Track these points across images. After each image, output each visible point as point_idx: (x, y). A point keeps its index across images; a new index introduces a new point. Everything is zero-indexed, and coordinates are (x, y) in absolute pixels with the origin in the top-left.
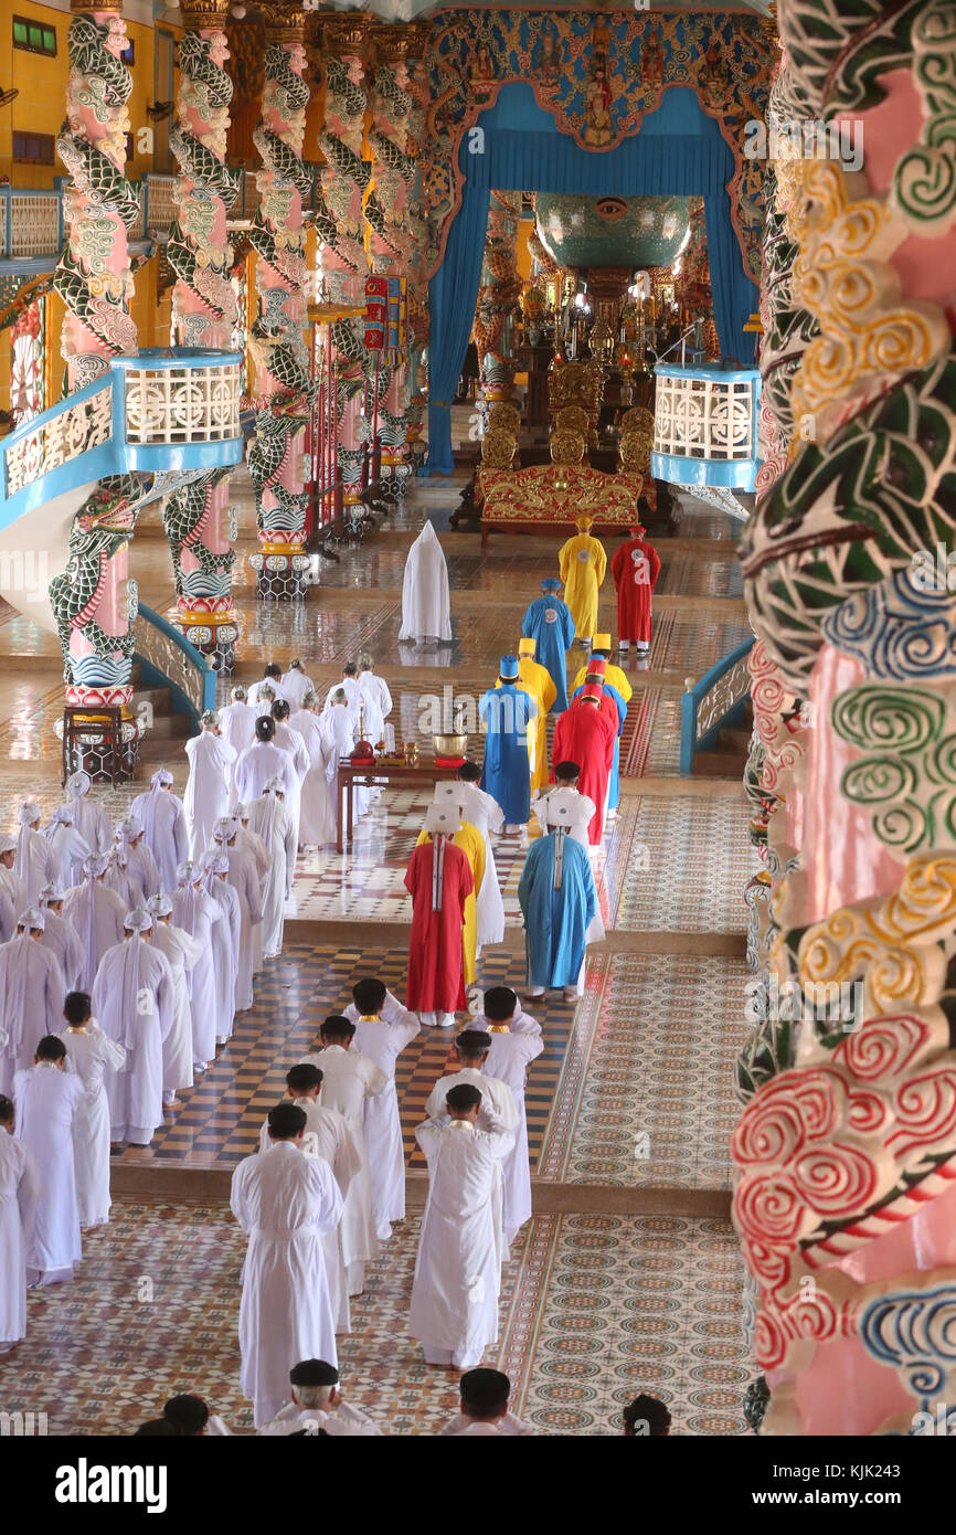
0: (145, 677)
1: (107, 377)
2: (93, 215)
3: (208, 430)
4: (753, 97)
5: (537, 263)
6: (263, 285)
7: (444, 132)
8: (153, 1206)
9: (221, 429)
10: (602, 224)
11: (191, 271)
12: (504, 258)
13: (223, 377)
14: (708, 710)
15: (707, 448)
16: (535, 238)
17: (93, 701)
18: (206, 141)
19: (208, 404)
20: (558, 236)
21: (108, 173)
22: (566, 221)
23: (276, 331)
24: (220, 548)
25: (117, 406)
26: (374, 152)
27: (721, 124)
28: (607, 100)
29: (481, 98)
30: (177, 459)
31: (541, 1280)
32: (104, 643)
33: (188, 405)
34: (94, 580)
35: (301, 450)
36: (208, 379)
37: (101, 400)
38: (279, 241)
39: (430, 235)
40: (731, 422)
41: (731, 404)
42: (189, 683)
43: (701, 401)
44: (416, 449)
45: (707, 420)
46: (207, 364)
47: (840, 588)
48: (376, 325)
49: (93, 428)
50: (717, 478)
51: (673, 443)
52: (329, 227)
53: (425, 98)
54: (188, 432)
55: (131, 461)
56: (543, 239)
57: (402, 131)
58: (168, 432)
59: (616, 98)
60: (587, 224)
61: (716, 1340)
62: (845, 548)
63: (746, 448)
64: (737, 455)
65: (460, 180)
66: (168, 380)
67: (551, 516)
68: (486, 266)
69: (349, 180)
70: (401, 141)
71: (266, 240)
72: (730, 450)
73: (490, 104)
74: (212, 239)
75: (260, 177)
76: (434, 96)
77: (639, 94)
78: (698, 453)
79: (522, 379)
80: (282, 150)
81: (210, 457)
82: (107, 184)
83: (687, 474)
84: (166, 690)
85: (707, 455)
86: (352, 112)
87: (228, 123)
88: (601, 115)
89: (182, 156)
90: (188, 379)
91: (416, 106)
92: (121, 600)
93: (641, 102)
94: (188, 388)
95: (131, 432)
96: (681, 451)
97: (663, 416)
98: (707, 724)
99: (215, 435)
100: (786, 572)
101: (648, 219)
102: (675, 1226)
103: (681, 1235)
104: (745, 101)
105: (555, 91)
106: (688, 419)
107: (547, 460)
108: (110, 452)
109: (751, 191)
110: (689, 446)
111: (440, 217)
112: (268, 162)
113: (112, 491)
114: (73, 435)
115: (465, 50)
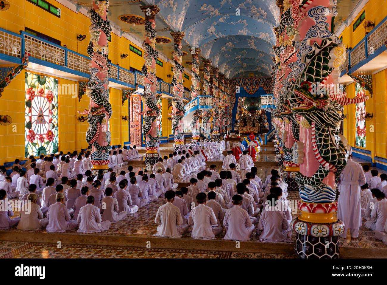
1: (197, 98)
4: (269, 87)
7: (233, 93)
9: (210, 104)
10: (252, 105)
12: (240, 108)
13: (210, 98)
15: (267, 103)
20: (247, 107)
22: (247, 105)
23: (215, 107)
25: (198, 101)
28: (252, 88)
30: (205, 107)
33: (206, 101)
36: (208, 98)
37: (196, 101)
38: (215, 97)
40: (270, 100)
41: (270, 98)
43: (267, 98)
48: (226, 111)
49: (195, 104)
51: (263, 104)
52: (220, 99)
53: (231, 89)
54: (206, 104)
55: (200, 107)
56: (245, 108)
58: (204, 104)
60: (250, 105)
63: (272, 103)
65: (235, 98)
66: (204, 98)
67: (247, 132)
68: (238, 109)
69: (223, 94)
72: (270, 104)
74: (208, 91)
77: (256, 88)
80: (215, 86)
81: (209, 107)
83: (265, 107)
86: (223, 86)
87: (209, 78)
88: (252, 90)
90: (206, 98)
95: (200, 104)
97: (262, 101)
98: (268, 139)
101: (257, 105)
105: (246, 88)
106: (265, 100)
108: (197, 107)
110: (265, 104)
111: (233, 103)
112: (214, 88)
114: (193, 105)
115: (236, 83)
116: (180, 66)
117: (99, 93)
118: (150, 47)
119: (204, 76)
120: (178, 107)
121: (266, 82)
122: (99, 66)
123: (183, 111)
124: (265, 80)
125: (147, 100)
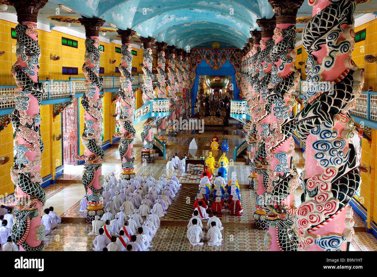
0: (155, 147)
1: (149, 103)
2: (147, 79)
3: (164, 110)
4: (238, 62)
5: (206, 86)
6: (169, 89)
7: (193, 67)
8: (164, 227)
9: (166, 110)
10: (216, 81)
11: (159, 87)
12: (202, 85)
13: (166, 103)
14: (238, 151)
15: (239, 112)
16: (206, 83)
17: (147, 151)
18: (162, 68)
19: (164, 106)
20: (209, 83)
21: (149, 72)
22: (210, 81)
23: (171, 96)
24: (164, 128)
25: (151, 107)
26: (183, 70)
27: (234, 66)
28: (217, 62)
29: (199, 62)
30: (160, 114)
31: (225, 237)
32: (149, 142)
33: (162, 107)
34: (147, 133)
35: (174, 114)
36: (164, 103)
37: (149, 107)
38: (171, 83)
39: (191, 83)
40: (242, 109)
41: (242, 106)
42: (161, 148)
43: (238, 105)
44: (189, 114)
45: (239, 108)
46: (164, 100)
47: (314, 125)
49: (147, 110)
50: (240, 117)
51: (233, 112)
52: (177, 81)
54: (162, 110)
55: (153, 115)
56: (207, 83)
57: (187, 67)
58: (159, 110)
59: (218, 62)
61: (253, 247)
62: (315, 119)
63: (245, 112)
64: (243, 113)
65: (195, 74)
66: (159, 103)
67: (210, 124)
68: (199, 87)
69: (180, 74)
70: (187, 68)
71: (169, 83)
72: (242, 113)
73: (200, 63)
74: (163, 82)
75: (168, 74)
76: (191, 61)
78: (237, 113)
79: (204, 104)
81: (165, 114)
82: (149, 74)
83: (235, 117)
84: (158, 149)
85: (239, 113)
87: (165, 65)
88: (216, 64)
89: (158, 70)
90: (162, 103)
91: (189, 63)
92: (151, 136)
93: (222, 62)
94: (162, 104)
95: (153, 111)
96: (235, 113)
97: (232, 108)
98: (238, 154)
99: (165, 111)
100: (305, 123)
101: (223, 80)
102: (244, 229)
103: (245, 230)
104: (237, 62)
105: (209, 61)
106: (236, 108)
107: (210, 115)
108: (150, 114)
109: (238, 75)
110: (236, 112)
111: (192, 80)
112: (169, 71)
113: (150, 119)
114: (145, 111)
115: (196, 55)
116: (129, 75)
117: (28, 179)
118: (93, 74)
119: (158, 63)
120: (127, 127)
121: (235, 55)
122: (28, 143)
123: (133, 132)
124: (233, 53)
125: (89, 141)
